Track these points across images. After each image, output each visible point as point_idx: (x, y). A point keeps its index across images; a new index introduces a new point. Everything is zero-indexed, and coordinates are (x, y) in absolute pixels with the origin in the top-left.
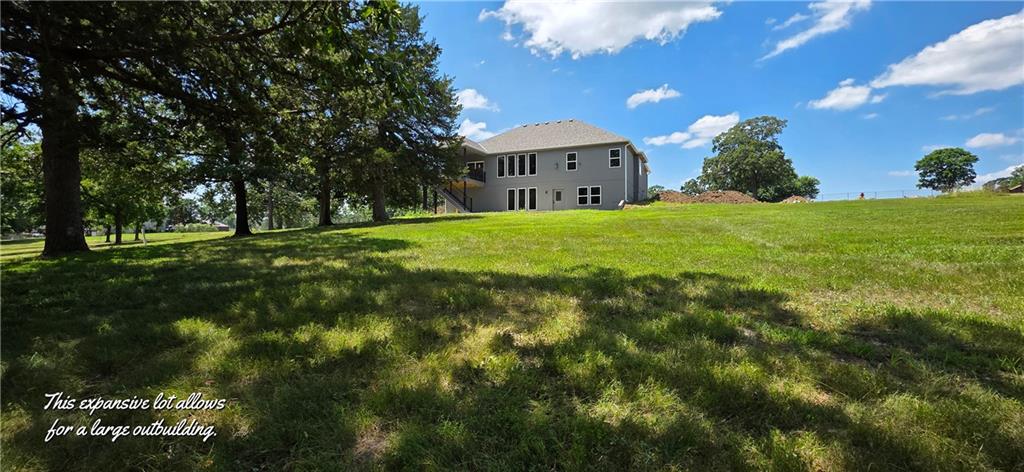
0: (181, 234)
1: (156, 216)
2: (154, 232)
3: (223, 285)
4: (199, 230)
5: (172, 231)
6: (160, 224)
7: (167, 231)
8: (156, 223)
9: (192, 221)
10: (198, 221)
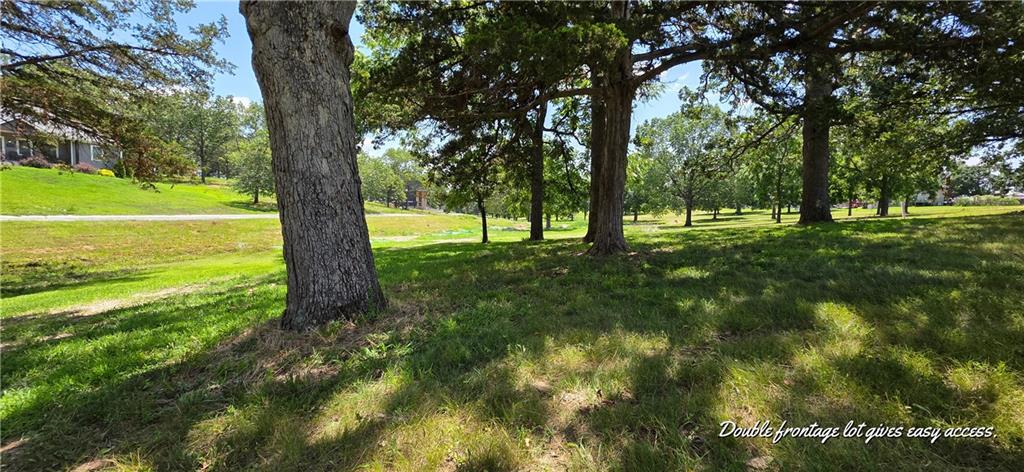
0: (961, 208)
1: (930, 189)
2: (927, 205)
3: (922, 272)
4: (989, 203)
5: (951, 204)
6: (933, 196)
7: (945, 205)
8: (928, 195)
9: (979, 192)
10: (988, 193)
